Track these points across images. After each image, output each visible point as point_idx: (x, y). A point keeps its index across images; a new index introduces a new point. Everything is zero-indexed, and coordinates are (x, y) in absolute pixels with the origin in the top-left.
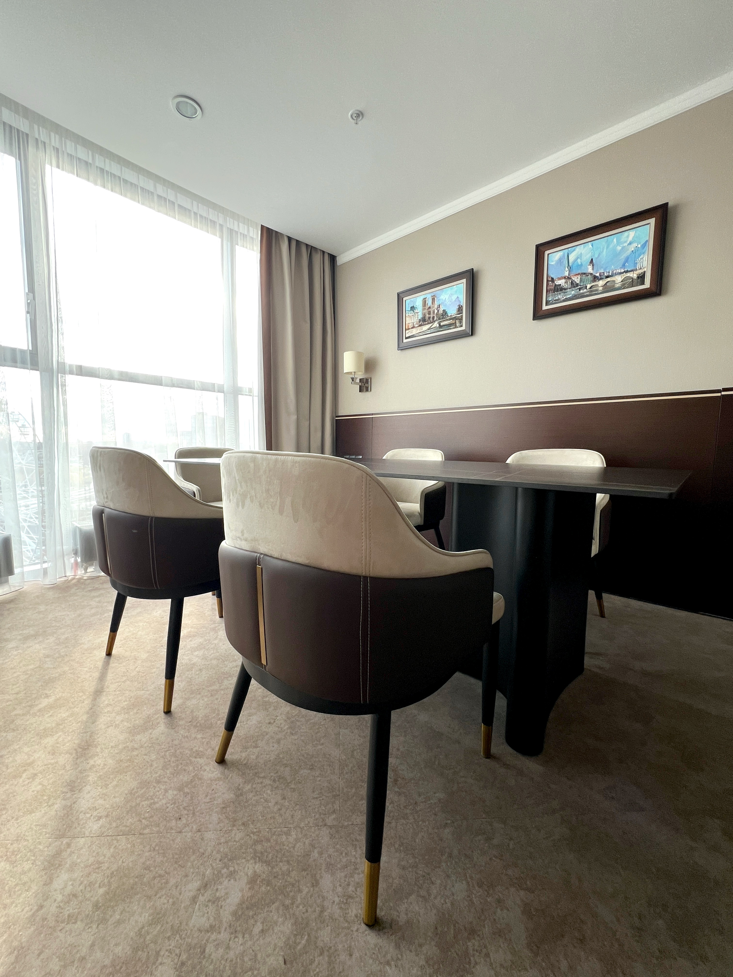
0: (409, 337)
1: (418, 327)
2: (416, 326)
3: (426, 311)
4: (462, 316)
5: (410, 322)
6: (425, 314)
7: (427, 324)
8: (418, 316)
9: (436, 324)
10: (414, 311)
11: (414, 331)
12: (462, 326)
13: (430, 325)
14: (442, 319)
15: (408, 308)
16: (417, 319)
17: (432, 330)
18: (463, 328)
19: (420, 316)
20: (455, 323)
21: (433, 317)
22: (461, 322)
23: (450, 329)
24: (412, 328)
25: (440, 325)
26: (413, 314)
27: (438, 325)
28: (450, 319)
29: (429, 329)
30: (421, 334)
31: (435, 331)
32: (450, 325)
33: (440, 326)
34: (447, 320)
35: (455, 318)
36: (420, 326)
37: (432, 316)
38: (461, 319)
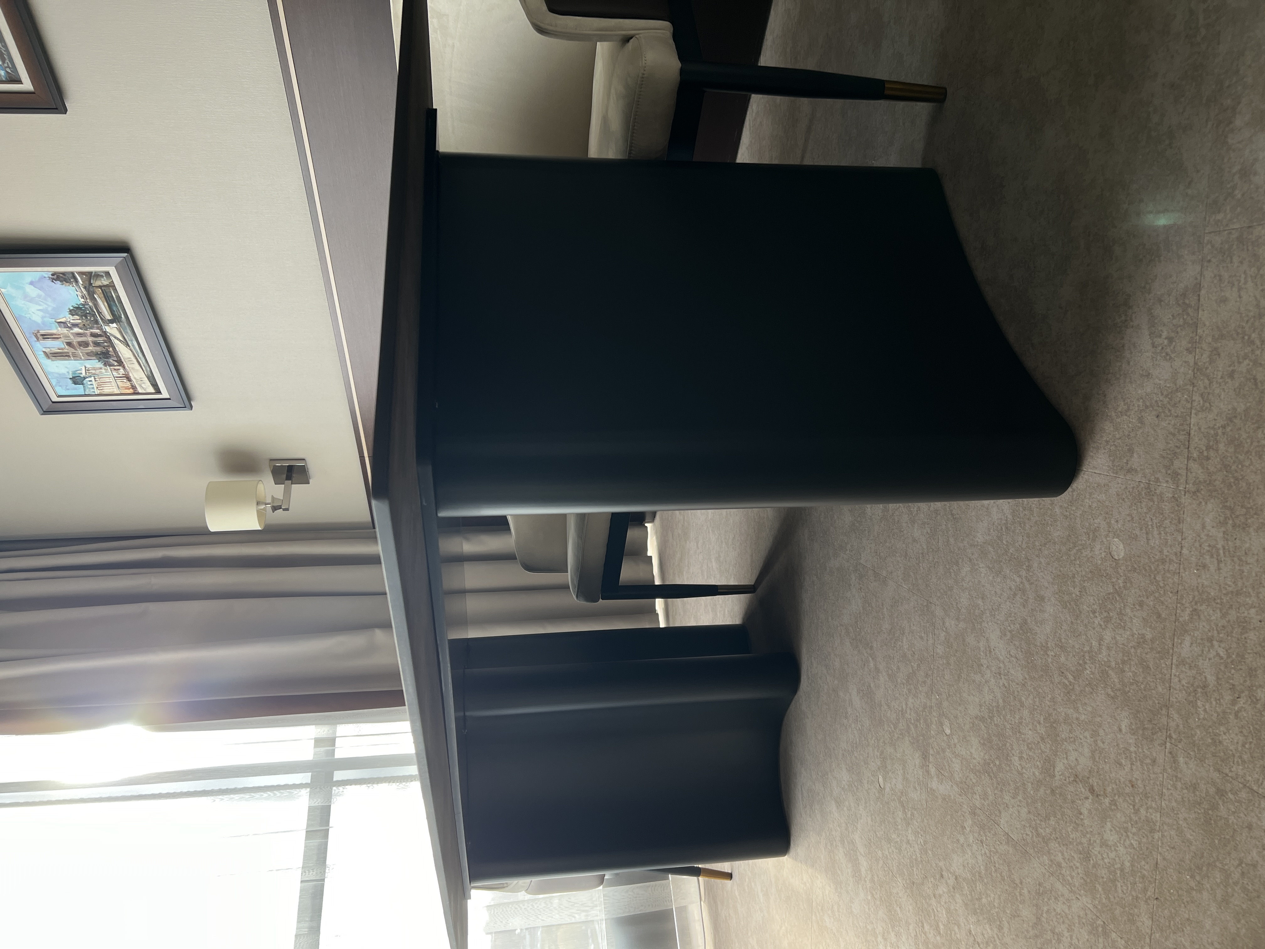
0: (155, 385)
1: (124, 367)
2: (122, 371)
3: (79, 352)
4: (81, 274)
5: (114, 384)
6: (88, 354)
7: (114, 348)
8: (94, 369)
9: (112, 329)
10: (85, 378)
11: (138, 375)
12: (108, 274)
13: (116, 342)
14: (94, 315)
15: (80, 389)
16: (103, 371)
17: (129, 337)
18: (112, 271)
19: (95, 364)
20: (100, 287)
21: (93, 335)
22: (97, 276)
23: (118, 297)
24: (129, 379)
25: (111, 322)
26: (92, 379)
27: (115, 325)
28: (93, 299)
29: (128, 345)
30: (142, 361)
31: (129, 332)
32: (108, 299)
33: (116, 319)
34: (96, 305)
35: (90, 290)
36: (120, 363)
37: (90, 339)
38: (90, 276)
